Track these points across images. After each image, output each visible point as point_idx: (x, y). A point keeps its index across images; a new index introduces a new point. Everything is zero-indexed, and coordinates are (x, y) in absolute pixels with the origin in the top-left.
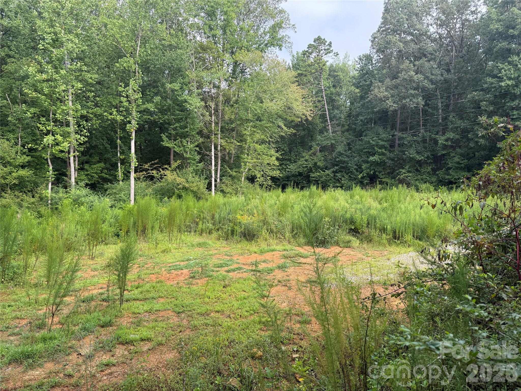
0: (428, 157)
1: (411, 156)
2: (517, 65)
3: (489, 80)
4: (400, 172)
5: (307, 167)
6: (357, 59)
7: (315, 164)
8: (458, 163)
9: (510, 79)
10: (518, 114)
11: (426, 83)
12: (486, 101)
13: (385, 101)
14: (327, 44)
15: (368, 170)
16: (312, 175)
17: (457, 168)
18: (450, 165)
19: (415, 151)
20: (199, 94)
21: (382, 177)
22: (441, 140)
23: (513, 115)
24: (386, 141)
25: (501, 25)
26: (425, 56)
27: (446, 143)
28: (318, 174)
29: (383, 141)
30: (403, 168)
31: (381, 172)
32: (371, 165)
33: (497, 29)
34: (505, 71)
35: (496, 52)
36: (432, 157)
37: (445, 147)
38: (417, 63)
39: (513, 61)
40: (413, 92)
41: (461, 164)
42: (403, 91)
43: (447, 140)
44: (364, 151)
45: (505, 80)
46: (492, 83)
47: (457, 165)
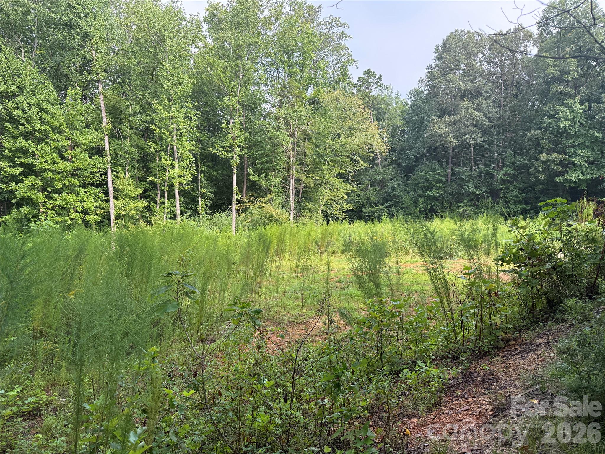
0: (486, 191)
1: (470, 190)
2: (572, 108)
3: (547, 120)
4: (459, 206)
5: (359, 202)
6: (409, 94)
7: (368, 199)
8: (517, 197)
9: (566, 120)
10: (573, 151)
11: (485, 122)
12: (546, 139)
13: (445, 137)
14: (377, 77)
15: (425, 205)
16: (364, 210)
17: (515, 202)
18: (509, 199)
19: (473, 186)
20: (287, 130)
21: (439, 211)
22: (499, 175)
23: (570, 152)
24: (442, 176)
25: (556, 70)
26: (481, 94)
27: (505, 178)
28: (371, 209)
29: (440, 175)
30: (461, 202)
31: (438, 206)
32: (427, 200)
33: (553, 74)
34: (562, 112)
35: (552, 94)
36: (489, 191)
37: (503, 181)
38: (475, 101)
39: (568, 104)
40: (473, 129)
41: (520, 197)
42: (463, 127)
43: (505, 175)
44: (420, 185)
45: (562, 121)
46: (550, 123)
47: (515, 199)
